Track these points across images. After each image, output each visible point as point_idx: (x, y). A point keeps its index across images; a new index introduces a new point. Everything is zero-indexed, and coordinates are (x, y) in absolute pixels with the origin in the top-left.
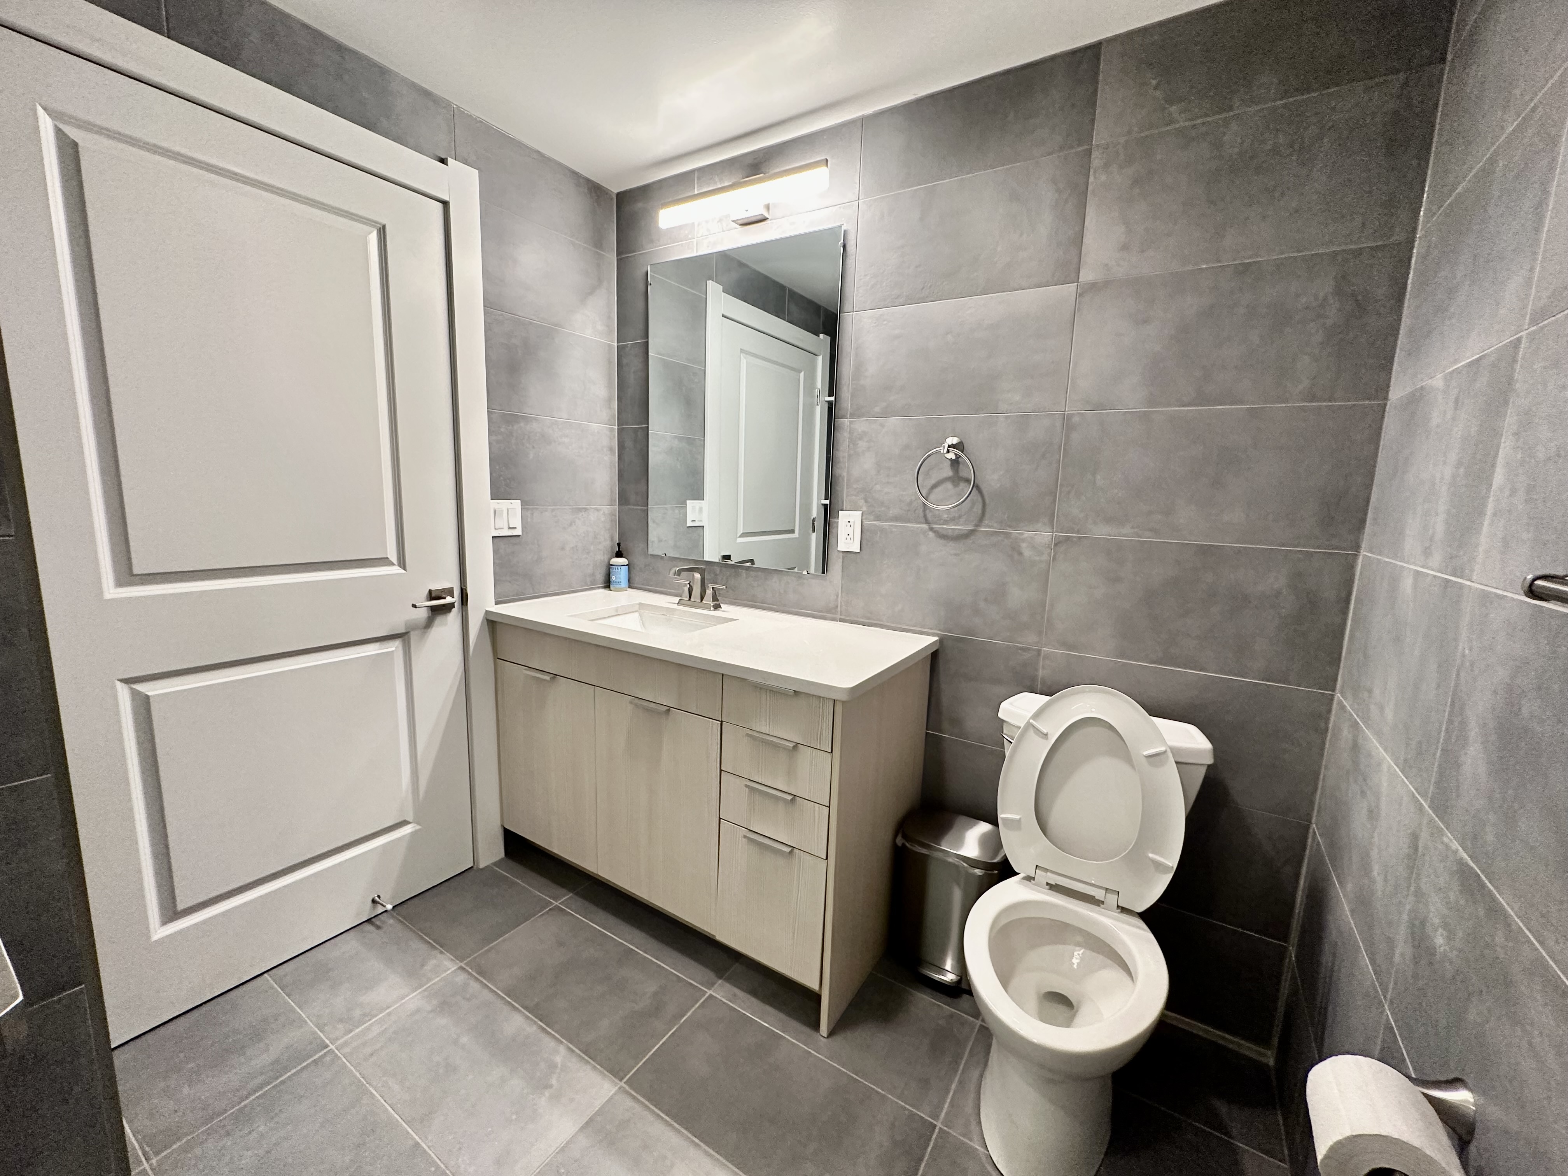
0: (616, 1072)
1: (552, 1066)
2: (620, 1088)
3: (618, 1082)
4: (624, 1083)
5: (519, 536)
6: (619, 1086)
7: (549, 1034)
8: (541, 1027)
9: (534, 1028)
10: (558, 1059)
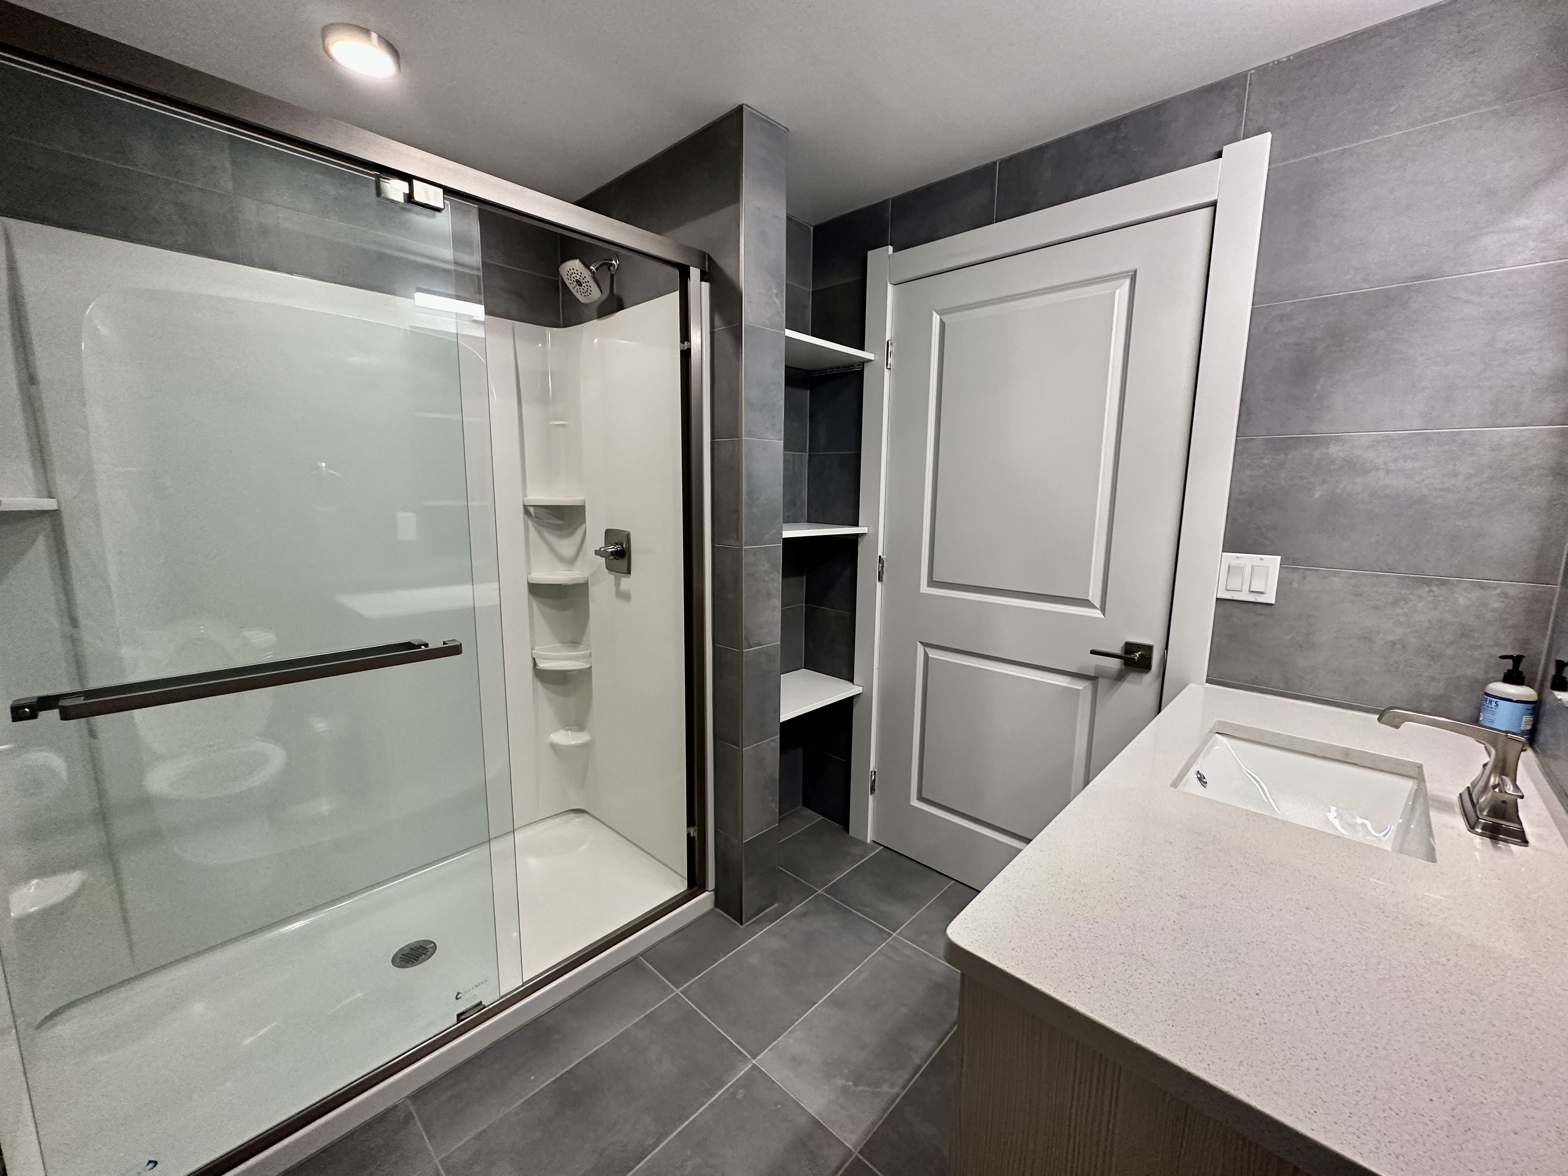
0: (871, 1146)
1: (878, 1084)
2: (850, 1151)
3: (859, 1149)
4: (857, 1156)
5: (1272, 604)
6: (853, 1150)
7: (914, 1076)
8: (920, 1067)
9: (918, 1061)
10: (885, 1088)
